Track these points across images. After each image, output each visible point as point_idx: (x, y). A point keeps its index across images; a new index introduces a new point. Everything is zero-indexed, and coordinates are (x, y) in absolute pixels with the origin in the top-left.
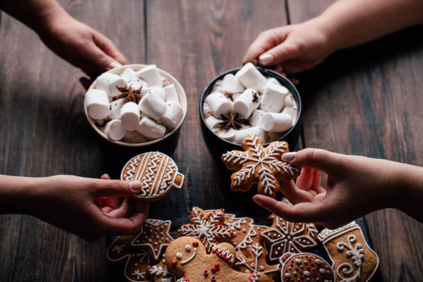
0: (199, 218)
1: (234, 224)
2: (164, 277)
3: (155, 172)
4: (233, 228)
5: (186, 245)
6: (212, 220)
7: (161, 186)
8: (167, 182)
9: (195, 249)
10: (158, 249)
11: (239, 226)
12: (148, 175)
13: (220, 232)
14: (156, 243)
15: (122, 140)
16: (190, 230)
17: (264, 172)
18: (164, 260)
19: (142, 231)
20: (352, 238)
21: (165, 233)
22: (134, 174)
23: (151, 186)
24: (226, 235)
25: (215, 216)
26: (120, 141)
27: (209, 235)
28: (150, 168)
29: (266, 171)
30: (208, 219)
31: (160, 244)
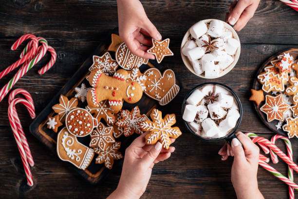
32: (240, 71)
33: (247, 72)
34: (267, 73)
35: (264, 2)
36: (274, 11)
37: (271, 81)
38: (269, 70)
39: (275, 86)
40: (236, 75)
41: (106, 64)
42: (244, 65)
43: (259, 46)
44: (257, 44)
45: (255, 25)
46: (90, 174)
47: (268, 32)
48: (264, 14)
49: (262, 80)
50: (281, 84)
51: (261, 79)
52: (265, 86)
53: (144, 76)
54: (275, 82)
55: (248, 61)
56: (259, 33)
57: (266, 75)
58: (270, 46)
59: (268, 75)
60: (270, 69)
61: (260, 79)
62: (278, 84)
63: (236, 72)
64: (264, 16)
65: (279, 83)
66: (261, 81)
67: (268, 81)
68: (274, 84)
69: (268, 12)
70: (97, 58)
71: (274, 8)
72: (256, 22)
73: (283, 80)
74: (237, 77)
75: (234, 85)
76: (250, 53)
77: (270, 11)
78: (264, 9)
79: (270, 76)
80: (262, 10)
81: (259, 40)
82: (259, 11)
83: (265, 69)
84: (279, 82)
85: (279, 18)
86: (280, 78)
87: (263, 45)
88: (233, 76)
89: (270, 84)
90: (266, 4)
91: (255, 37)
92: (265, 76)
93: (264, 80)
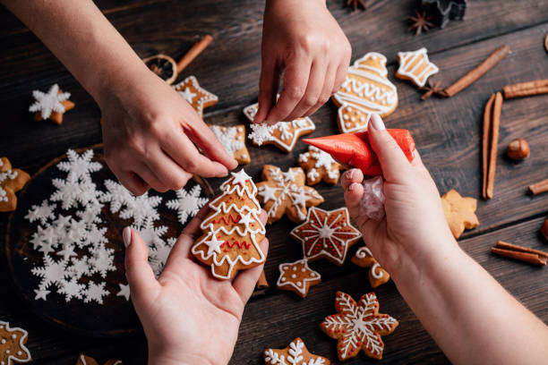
34: (210, 234)
37: (226, 247)
38: (212, 225)
39: (240, 257)
49: (206, 255)
50: (251, 246)
51: (202, 252)
52: (215, 266)
54: (235, 247)
57: (210, 239)
59: (214, 238)
60: (214, 222)
61: (200, 255)
62: (244, 250)
65: (247, 247)
66: (203, 257)
67: (219, 251)
68: (235, 253)
73: (253, 237)
79: (219, 238)
83: (202, 226)
84: (244, 243)
86: (245, 234)
89: (228, 257)
92: (208, 243)
93: (210, 253)
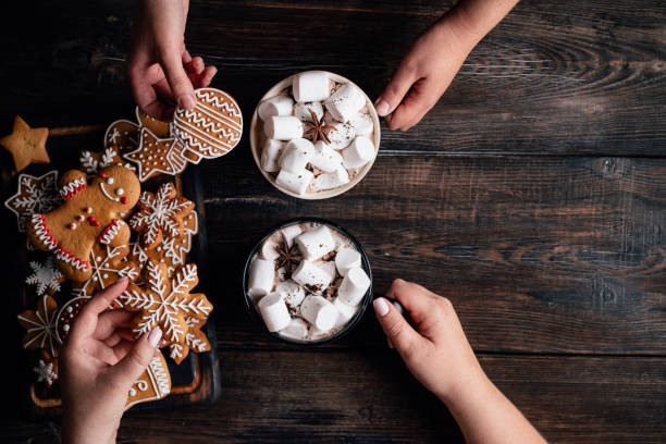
0: (175, 207)
1: (172, 249)
2: (98, 165)
3: (205, 130)
4: (165, 248)
5: (124, 189)
6: (168, 223)
7: (184, 131)
8: (188, 140)
9: (118, 200)
10: (135, 159)
11: (167, 255)
12: (203, 119)
13: (151, 231)
14: (141, 156)
15: (259, 119)
16: (164, 197)
17: (147, 300)
18: (120, 164)
19: (159, 140)
20: (144, 386)
21: (156, 167)
22: (211, 104)
23: (187, 120)
24: (147, 237)
25: (171, 227)
26: (258, 116)
27: (151, 218)
28: (212, 124)
29: (148, 303)
30: (171, 218)
31: (141, 160)
32: (551, 216)
33: (569, 218)
35: (605, 64)
36: (628, 84)
40: (544, 225)
41: (35, 195)
42: (562, 203)
43: (595, 161)
44: (590, 156)
45: (585, 116)
46: (188, 389)
47: (614, 131)
48: (606, 90)
53: (107, 151)
55: (570, 192)
56: (595, 132)
58: (618, 160)
63: (544, 219)
64: (605, 95)
69: (614, 85)
70: (14, 200)
71: (627, 77)
72: (587, 107)
74: (546, 230)
75: (541, 248)
76: (574, 177)
77: (619, 83)
78: (606, 79)
80: (600, 81)
81: (595, 148)
82: (595, 84)
85: (639, 98)
87: (602, 160)
88: (539, 228)
90: (608, 67)
91: (587, 140)
